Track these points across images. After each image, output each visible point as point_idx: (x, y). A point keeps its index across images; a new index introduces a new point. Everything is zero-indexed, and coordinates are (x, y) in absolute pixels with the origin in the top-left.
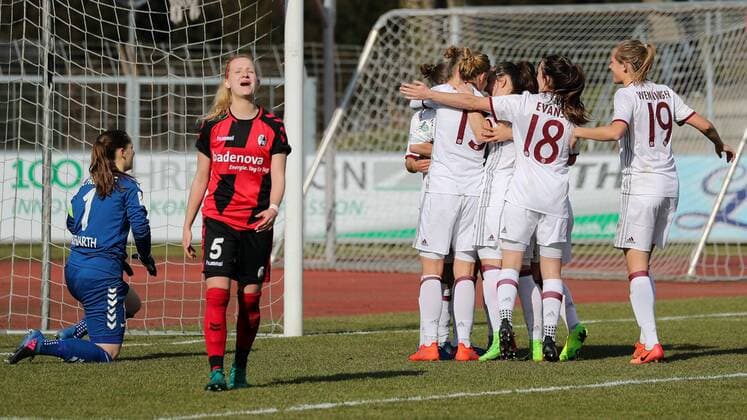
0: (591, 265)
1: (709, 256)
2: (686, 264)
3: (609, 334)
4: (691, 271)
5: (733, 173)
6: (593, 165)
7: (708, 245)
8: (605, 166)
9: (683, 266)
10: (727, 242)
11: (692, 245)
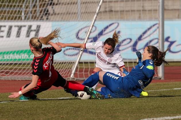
0: (25, 73)
1: (80, 68)
2: (70, 72)
3: (36, 106)
4: (72, 75)
5: (91, 29)
6: (25, 26)
7: (80, 63)
8: (30, 27)
9: (68, 74)
10: (89, 61)
11: (73, 63)
